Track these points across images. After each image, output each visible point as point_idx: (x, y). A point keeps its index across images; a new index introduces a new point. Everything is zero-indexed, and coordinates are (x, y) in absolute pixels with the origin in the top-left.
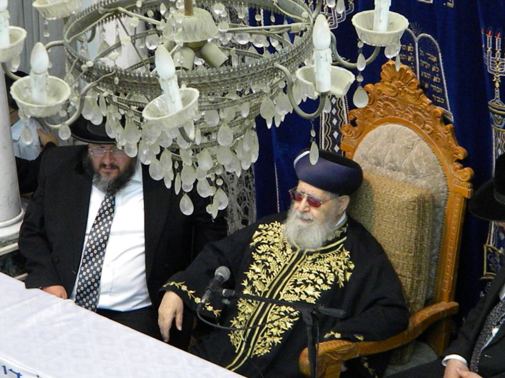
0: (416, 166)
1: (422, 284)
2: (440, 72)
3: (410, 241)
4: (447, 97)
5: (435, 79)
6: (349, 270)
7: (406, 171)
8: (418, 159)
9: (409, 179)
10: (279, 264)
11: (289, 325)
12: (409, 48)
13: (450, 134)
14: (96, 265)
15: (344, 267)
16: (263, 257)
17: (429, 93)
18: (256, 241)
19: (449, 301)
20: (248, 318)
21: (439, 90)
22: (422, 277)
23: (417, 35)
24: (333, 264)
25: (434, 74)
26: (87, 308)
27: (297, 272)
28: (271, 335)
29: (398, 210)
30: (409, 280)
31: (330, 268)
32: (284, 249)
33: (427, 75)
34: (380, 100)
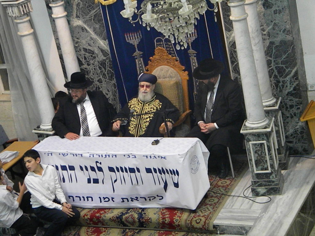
0: (171, 75)
1: (181, 106)
2: (172, 47)
3: (176, 95)
4: (176, 53)
5: (171, 49)
6: (160, 105)
7: (169, 78)
8: (171, 73)
9: (170, 79)
10: (139, 109)
11: (148, 124)
12: (161, 43)
13: (179, 63)
14: (86, 124)
15: (158, 104)
16: (133, 108)
17: (170, 54)
18: (129, 105)
19: (189, 110)
20: (135, 126)
21: (173, 52)
22: (181, 104)
23: (163, 39)
24: (154, 104)
25: (170, 48)
26: (86, 136)
27: (145, 109)
28: (144, 128)
29: (171, 87)
30: (178, 106)
31: (154, 105)
32: (139, 104)
33: (168, 49)
34: (155, 61)
